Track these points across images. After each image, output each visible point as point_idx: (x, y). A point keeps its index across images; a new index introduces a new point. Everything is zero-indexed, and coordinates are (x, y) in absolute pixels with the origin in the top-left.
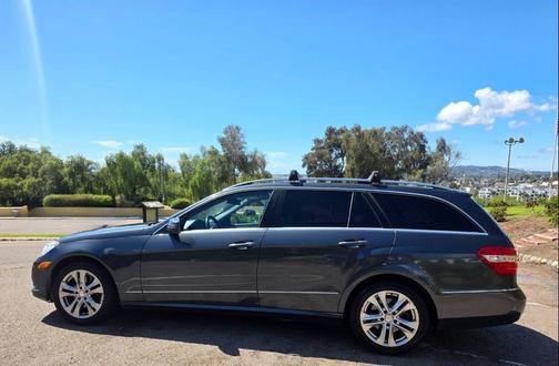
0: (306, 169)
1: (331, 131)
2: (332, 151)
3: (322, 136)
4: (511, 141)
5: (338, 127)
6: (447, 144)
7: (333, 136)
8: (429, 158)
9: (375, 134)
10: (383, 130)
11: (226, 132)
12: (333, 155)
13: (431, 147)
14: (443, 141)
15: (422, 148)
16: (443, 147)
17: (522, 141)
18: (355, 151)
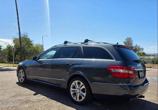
11: (126, 40)
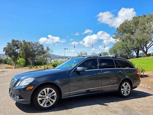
0: (5, 52)
1: (13, 41)
2: (14, 47)
3: (10, 42)
4: (65, 49)
5: (16, 40)
6: (49, 48)
7: (15, 42)
8: (45, 51)
9: (29, 43)
10: (32, 42)
12: (15, 48)
13: (45, 49)
14: (48, 47)
15: (43, 49)
16: (48, 49)
17: (67, 49)
18: (24, 47)
